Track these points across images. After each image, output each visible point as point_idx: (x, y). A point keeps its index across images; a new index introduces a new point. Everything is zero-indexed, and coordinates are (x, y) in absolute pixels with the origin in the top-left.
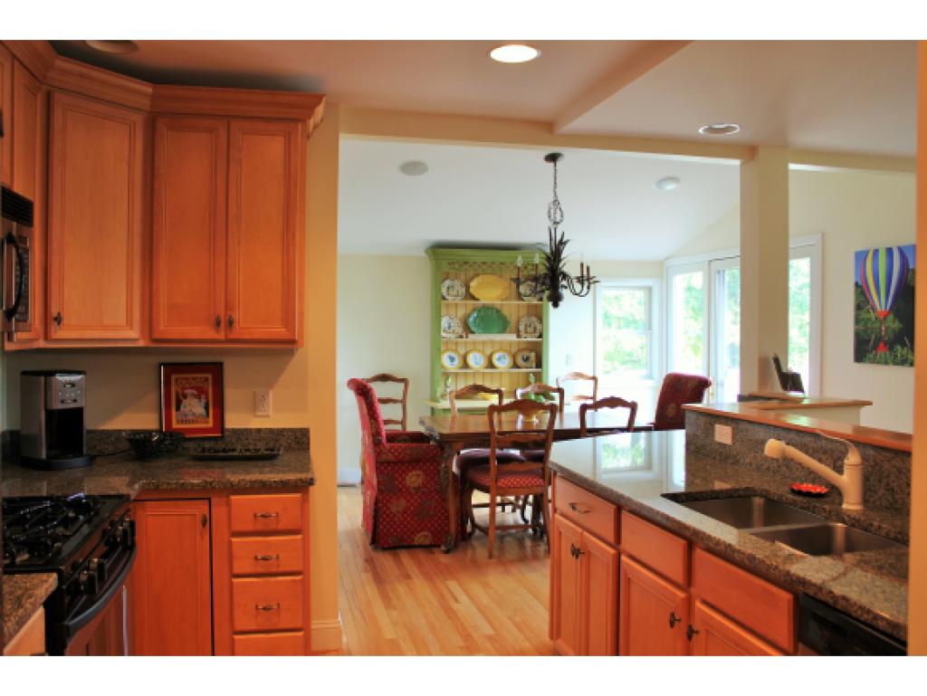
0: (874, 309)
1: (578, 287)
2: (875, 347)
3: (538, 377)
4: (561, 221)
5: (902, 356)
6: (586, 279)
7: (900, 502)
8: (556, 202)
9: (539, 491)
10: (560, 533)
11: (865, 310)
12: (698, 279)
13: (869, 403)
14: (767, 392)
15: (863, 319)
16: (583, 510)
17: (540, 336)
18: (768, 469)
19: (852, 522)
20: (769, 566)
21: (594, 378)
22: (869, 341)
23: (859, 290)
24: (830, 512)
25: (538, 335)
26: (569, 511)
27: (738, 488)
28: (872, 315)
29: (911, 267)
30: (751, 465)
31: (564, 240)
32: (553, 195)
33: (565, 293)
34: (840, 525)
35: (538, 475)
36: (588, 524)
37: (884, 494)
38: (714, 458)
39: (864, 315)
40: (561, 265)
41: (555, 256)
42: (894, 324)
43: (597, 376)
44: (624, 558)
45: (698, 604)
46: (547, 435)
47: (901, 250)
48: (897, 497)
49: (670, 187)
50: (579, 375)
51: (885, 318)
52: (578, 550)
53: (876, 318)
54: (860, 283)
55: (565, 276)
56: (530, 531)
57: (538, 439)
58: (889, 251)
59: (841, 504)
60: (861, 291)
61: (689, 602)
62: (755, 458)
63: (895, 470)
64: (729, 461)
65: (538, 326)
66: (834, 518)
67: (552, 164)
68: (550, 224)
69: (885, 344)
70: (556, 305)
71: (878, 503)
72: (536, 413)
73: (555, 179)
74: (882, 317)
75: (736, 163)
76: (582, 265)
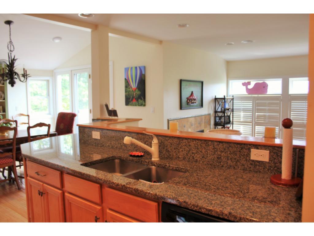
0: (131, 87)
1: (22, 79)
2: (132, 100)
3: (4, 116)
4: (14, 50)
5: (141, 103)
6: (25, 75)
7: (172, 155)
8: (11, 42)
9: (11, 164)
10: (31, 185)
11: (128, 88)
12: (67, 77)
13: (141, 119)
14: (104, 117)
15: (128, 91)
16: (43, 175)
17: (4, 99)
18: (117, 147)
19: (158, 166)
20: (146, 193)
21: (28, 116)
22: (130, 98)
23: (126, 81)
24: (148, 162)
25: (2, 99)
26: (36, 176)
27: (109, 157)
28: (131, 90)
29: (143, 73)
30: (109, 146)
31: (15, 59)
32: (9, 39)
33: (17, 81)
34: (154, 167)
35: (10, 158)
36: (46, 181)
37: (165, 153)
38: (92, 145)
39: (128, 90)
40: (14, 69)
41: (11, 65)
42: (138, 92)
43: (29, 114)
44: (66, 194)
45: (108, 211)
46: (14, 141)
47: (140, 68)
48: (171, 153)
49: (57, 41)
50: (22, 115)
51: (135, 90)
52: (42, 193)
53: (132, 90)
54: (127, 79)
55: (16, 73)
56: (8, 181)
57: (9, 143)
58: (136, 68)
59: (151, 158)
60: (127, 82)
61: (103, 210)
62: (111, 144)
63: (169, 144)
64: (99, 146)
65: (3, 95)
66: (150, 164)
67: (8, 26)
68: (9, 51)
69: (135, 100)
70: (12, 86)
71: (163, 156)
72: (6, 132)
73: (10, 32)
74: (134, 90)
75: (89, 30)
76: (24, 69)
